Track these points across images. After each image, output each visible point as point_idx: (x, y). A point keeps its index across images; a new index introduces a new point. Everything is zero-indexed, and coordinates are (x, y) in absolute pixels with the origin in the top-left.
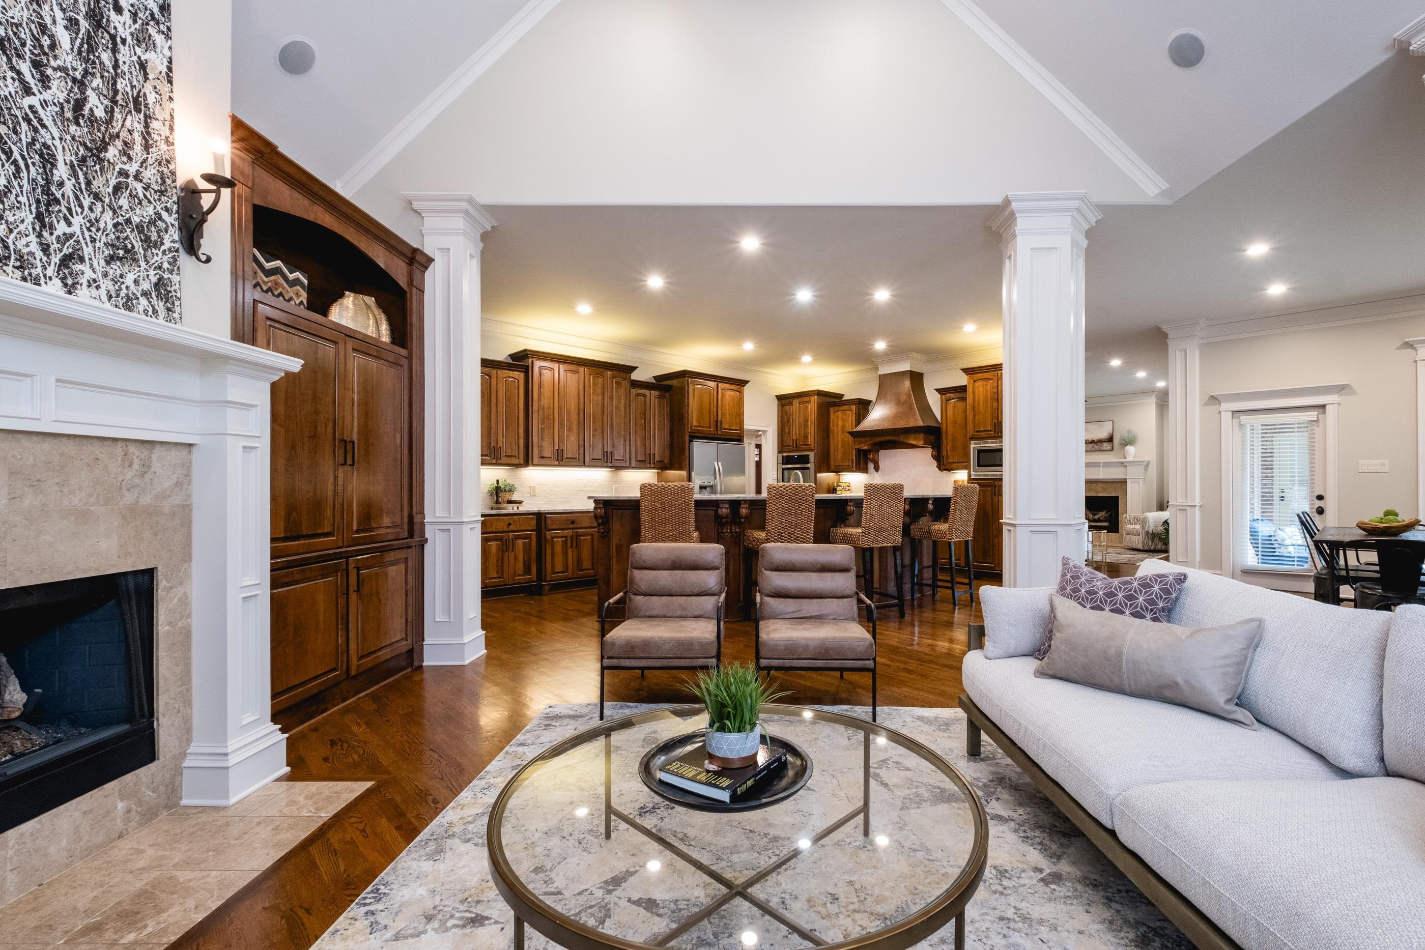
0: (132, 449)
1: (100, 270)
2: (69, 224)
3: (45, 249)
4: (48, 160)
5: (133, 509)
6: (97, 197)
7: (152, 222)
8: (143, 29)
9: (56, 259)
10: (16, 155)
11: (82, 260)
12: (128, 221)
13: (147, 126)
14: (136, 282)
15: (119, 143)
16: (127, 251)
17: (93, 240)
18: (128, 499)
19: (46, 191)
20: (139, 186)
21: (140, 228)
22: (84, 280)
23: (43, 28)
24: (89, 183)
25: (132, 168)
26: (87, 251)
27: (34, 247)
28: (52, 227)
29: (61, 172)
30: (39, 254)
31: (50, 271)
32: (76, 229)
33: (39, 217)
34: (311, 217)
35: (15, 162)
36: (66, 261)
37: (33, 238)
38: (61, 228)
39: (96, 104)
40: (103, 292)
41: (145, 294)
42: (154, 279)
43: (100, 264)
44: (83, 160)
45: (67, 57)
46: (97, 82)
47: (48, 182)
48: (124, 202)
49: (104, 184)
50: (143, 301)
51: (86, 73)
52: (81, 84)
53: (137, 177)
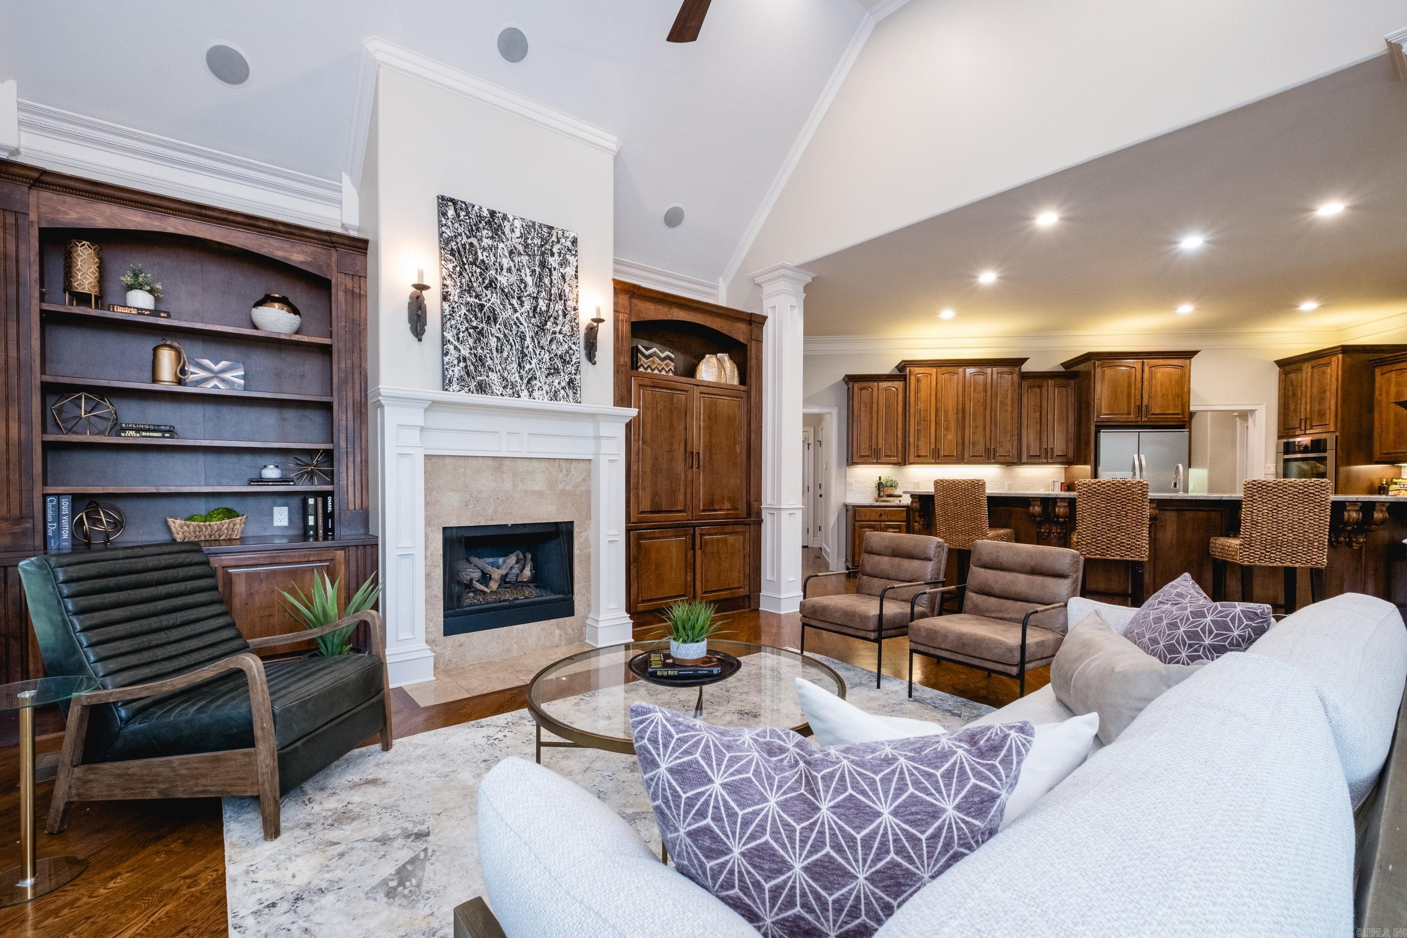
0: (562, 463)
1: (543, 381)
2: (530, 364)
3: (521, 378)
4: (523, 338)
5: (563, 492)
6: (542, 348)
7: (567, 352)
8: (564, 258)
9: (525, 381)
10: (511, 341)
11: (536, 378)
12: (556, 355)
13: (565, 305)
14: (559, 383)
15: (552, 319)
16: (555, 369)
17: (540, 368)
18: (560, 487)
19: (522, 352)
20: (561, 336)
21: (561, 357)
22: (536, 388)
23: (522, 281)
24: (539, 343)
25: (557, 329)
26: (538, 374)
27: (518, 379)
28: (524, 367)
29: (528, 341)
30: (519, 381)
31: (523, 387)
32: (533, 365)
33: (519, 365)
34: (669, 317)
35: (511, 344)
36: (529, 382)
37: (517, 374)
38: (528, 367)
39: (542, 305)
40: (544, 391)
41: (563, 388)
42: (567, 380)
43: (543, 379)
44: (537, 333)
45: (531, 289)
46: (543, 294)
47: (523, 348)
48: (554, 346)
49: (544, 342)
50: (562, 392)
51: (538, 292)
52: (536, 299)
53: (560, 333)
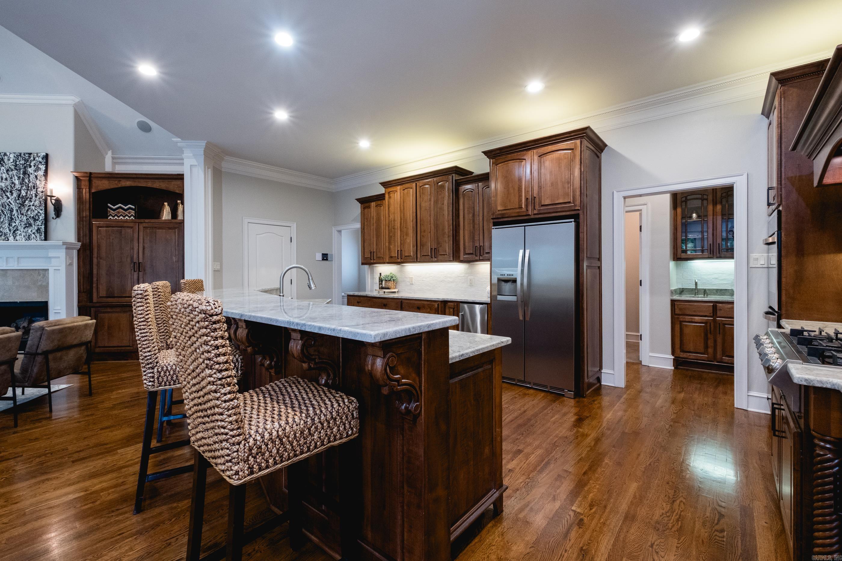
1: (22, 231)
2: (15, 223)
3: (10, 230)
4: (12, 211)
6: (22, 214)
7: (37, 215)
8: (38, 167)
9: (12, 232)
10: (5, 213)
11: (18, 230)
12: (30, 217)
13: (36, 190)
14: (31, 231)
15: (28, 199)
16: (29, 224)
17: (21, 225)
19: (11, 218)
20: (33, 208)
21: (33, 217)
22: (18, 235)
23: (13, 183)
24: (20, 212)
25: (32, 204)
26: (19, 228)
27: (8, 231)
28: (12, 225)
29: (15, 212)
30: (9, 232)
31: (11, 235)
32: (17, 224)
33: (9, 224)
35: (5, 215)
36: (14, 232)
37: (8, 229)
38: (14, 224)
39: (23, 193)
40: (23, 236)
41: (34, 233)
42: (36, 229)
43: (22, 230)
44: (20, 207)
45: (18, 186)
46: (24, 187)
47: (11, 216)
48: (29, 213)
49: (24, 211)
50: (33, 235)
51: (21, 187)
52: (20, 190)
53: (33, 205)
